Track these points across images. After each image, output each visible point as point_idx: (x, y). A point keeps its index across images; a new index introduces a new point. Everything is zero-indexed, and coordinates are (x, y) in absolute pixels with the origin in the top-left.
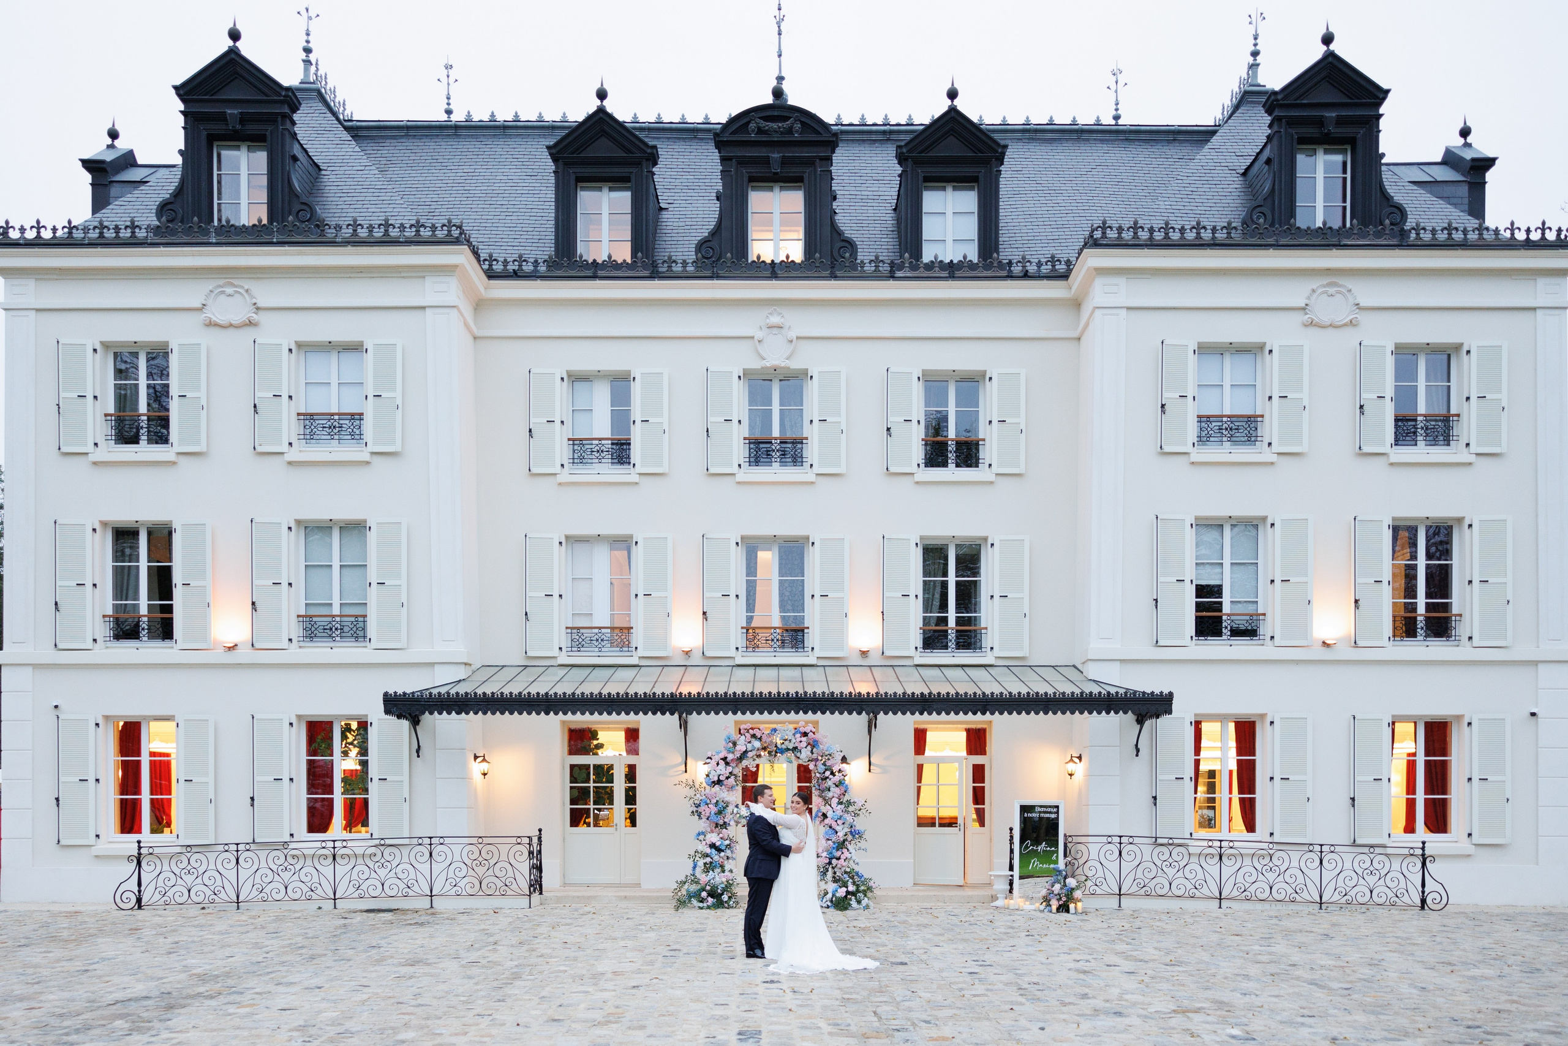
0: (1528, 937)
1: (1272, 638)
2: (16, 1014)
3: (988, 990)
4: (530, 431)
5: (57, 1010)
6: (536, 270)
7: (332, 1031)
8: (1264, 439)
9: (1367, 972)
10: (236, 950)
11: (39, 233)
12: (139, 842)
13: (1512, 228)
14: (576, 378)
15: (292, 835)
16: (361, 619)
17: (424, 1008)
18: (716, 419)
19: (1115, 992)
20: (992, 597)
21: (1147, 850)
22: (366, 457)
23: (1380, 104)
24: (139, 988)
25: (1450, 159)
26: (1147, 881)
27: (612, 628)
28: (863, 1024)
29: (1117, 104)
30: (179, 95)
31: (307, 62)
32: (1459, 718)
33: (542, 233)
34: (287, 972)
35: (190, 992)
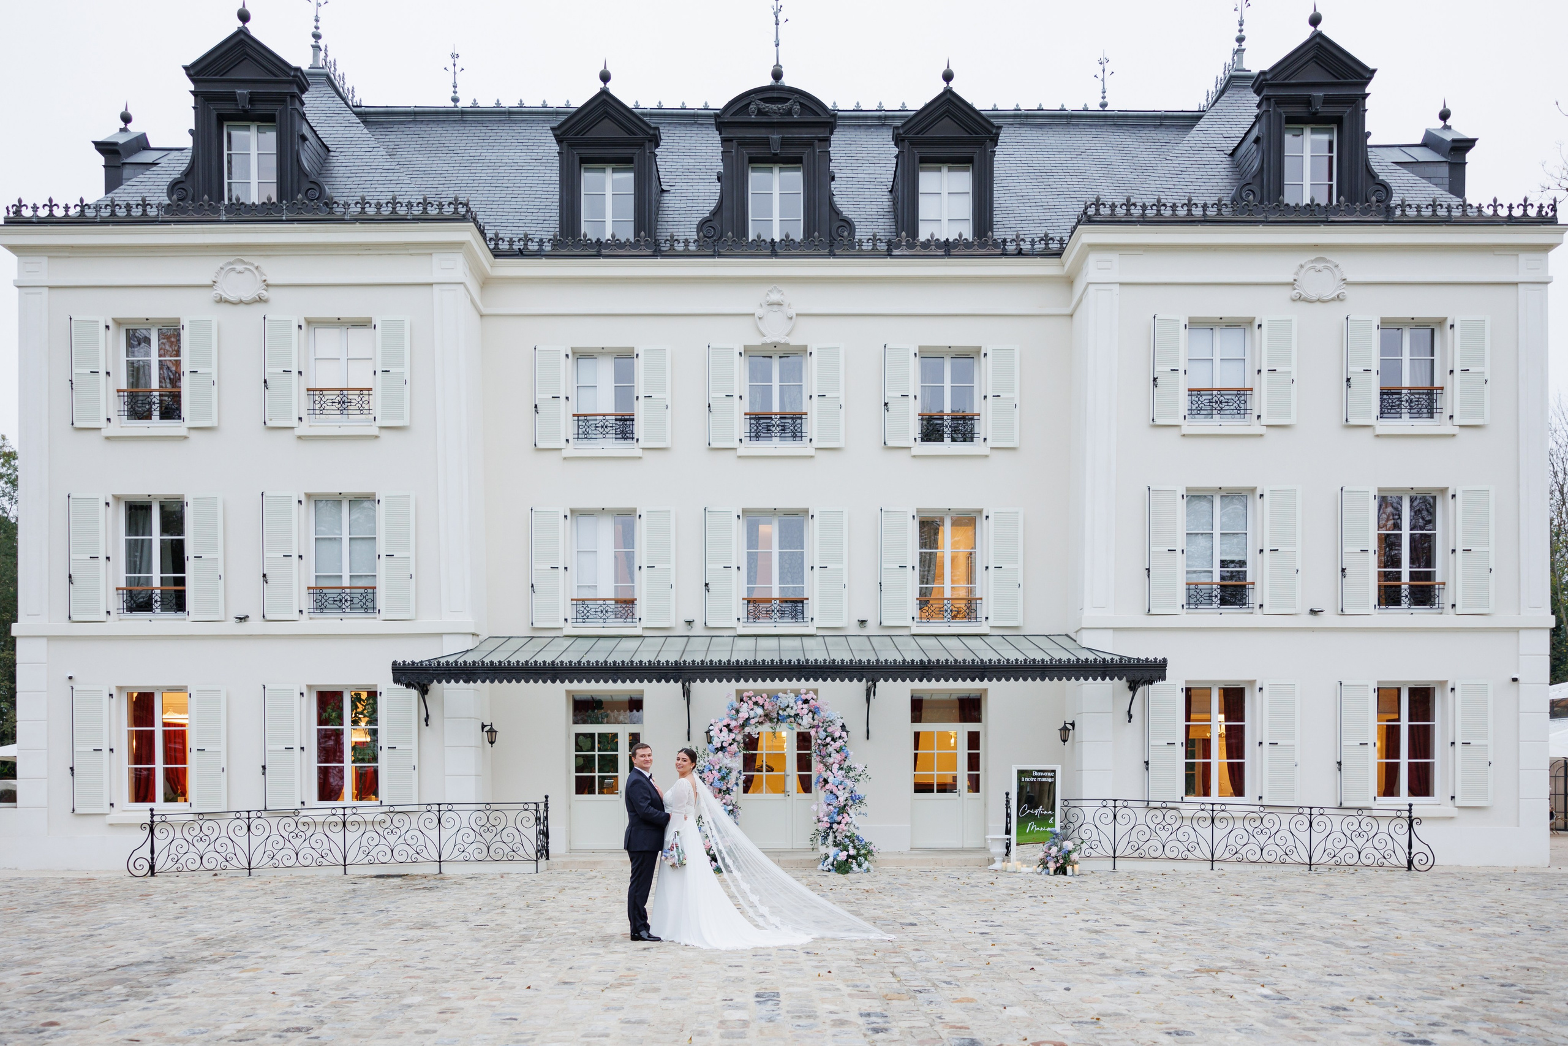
0: (1522, 896)
1: (1261, 606)
2: (12, 979)
3: (1003, 950)
4: (536, 406)
5: (54, 975)
6: (541, 249)
7: (335, 996)
8: (1253, 412)
9: (1378, 930)
10: (245, 915)
11: (51, 211)
12: (152, 810)
13: (1495, 205)
14: (581, 355)
15: (303, 803)
16: (370, 591)
17: (431, 971)
18: (717, 395)
19: (1132, 952)
20: (987, 568)
21: (1141, 813)
22: (375, 431)
23: (1366, 84)
24: (142, 954)
25: (1430, 142)
26: (1141, 844)
27: (617, 601)
28: (882, 985)
29: (1104, 92)
30: (189, 75)
31: (316, 48)
32: (1443, 683)
33: (546, 214)
34: (294, 935)
35: (194, 956)
